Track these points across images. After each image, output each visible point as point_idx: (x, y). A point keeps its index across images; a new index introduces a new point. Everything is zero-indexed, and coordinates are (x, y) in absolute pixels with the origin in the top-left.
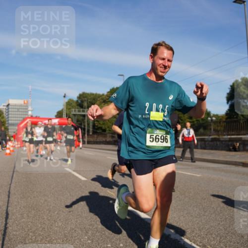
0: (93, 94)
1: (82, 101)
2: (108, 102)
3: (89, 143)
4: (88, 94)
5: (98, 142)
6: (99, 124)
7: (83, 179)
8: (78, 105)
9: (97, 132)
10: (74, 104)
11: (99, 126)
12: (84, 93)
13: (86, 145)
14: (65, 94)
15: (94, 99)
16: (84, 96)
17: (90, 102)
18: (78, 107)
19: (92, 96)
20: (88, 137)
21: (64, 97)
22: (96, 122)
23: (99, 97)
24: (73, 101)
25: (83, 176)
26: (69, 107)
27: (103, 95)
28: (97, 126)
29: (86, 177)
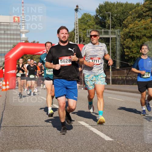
0: (121, 5)
1: (104, 17)
2: (146, 16)
3: (115, 82)
4: (113, 5)
5: (129, 80)
6: (132, 52)
7: (107, 138)
8: (97, 24)
9: (128, 66)
10: (91, 22)
11: (131, 55)
12: (107, 4)
13: (111, 86)
14: (77, 6)
15: (123, 13)
16: (108, 7)
17: (116, 18)
18: (98, 26)
19: (120, 9)
20: (113, 74)
21: (76, 10)
22: (125, 50)
23: (131, 9)
24: (89, 16)
25: (107, 135)
26: (84, 27)
27: (138, 5)
28: (128, 55)
29: (111, 137)
